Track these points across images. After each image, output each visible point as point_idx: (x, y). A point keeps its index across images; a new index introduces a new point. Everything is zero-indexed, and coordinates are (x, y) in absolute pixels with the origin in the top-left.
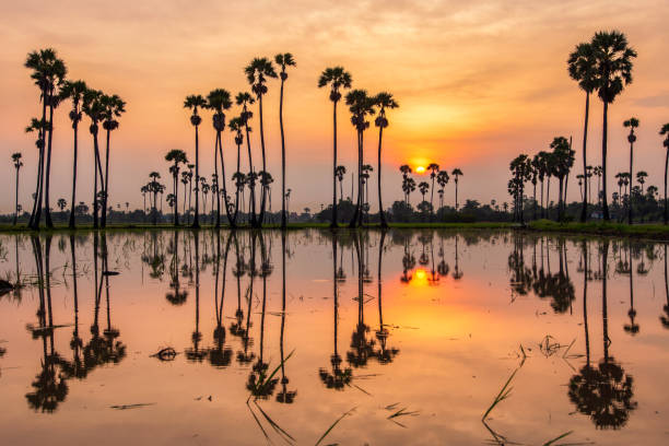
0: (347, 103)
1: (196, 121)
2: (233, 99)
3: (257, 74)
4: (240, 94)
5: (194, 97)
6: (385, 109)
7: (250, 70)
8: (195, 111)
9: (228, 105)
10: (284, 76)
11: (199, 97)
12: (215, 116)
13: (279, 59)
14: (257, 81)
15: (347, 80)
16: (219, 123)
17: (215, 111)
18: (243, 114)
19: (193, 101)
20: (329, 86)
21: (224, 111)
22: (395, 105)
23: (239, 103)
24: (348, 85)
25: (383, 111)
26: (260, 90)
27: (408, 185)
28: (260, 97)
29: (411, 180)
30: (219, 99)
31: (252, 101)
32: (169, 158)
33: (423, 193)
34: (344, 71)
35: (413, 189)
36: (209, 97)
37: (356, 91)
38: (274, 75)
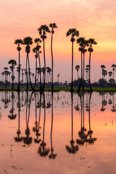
0: (77, 43)
1: (19, 49)
2: (33, 41)
3: (42, 31)
4: (36, 39)
5: (18, 40)
6: (92, 45)
7: (40, 30)
8: (19, 45)
9: (31, 43)
10: (53, 32)
11: (20, 40)
12: (26, 47)
13: (51, 25)
14: (42, 34)
15: (77, 33)
16: (28, 50)
17: (26, 46)
18: (37, 47)
19: (18, 42)
20: (70, 36)
21: (30, 45)
22: (96, 43)
23: (36, 42)
24: (78, 35)
25: (91, 46)
26: (44, 37)
27: (104, 73)
28: (43, 40)
29: (105, 71)
30: (28, 41)
31: (41, 41)
32: (10, 63)
33: (110, 76)
34: (77, 30)
35: (106, 74)
36: (24, 40)
37: (80, 38)
38: (49, 32)
